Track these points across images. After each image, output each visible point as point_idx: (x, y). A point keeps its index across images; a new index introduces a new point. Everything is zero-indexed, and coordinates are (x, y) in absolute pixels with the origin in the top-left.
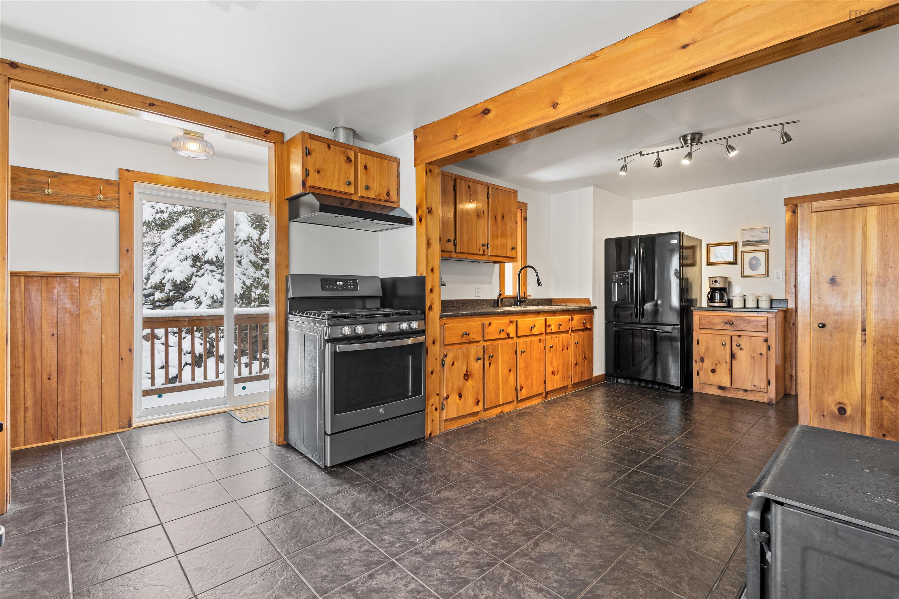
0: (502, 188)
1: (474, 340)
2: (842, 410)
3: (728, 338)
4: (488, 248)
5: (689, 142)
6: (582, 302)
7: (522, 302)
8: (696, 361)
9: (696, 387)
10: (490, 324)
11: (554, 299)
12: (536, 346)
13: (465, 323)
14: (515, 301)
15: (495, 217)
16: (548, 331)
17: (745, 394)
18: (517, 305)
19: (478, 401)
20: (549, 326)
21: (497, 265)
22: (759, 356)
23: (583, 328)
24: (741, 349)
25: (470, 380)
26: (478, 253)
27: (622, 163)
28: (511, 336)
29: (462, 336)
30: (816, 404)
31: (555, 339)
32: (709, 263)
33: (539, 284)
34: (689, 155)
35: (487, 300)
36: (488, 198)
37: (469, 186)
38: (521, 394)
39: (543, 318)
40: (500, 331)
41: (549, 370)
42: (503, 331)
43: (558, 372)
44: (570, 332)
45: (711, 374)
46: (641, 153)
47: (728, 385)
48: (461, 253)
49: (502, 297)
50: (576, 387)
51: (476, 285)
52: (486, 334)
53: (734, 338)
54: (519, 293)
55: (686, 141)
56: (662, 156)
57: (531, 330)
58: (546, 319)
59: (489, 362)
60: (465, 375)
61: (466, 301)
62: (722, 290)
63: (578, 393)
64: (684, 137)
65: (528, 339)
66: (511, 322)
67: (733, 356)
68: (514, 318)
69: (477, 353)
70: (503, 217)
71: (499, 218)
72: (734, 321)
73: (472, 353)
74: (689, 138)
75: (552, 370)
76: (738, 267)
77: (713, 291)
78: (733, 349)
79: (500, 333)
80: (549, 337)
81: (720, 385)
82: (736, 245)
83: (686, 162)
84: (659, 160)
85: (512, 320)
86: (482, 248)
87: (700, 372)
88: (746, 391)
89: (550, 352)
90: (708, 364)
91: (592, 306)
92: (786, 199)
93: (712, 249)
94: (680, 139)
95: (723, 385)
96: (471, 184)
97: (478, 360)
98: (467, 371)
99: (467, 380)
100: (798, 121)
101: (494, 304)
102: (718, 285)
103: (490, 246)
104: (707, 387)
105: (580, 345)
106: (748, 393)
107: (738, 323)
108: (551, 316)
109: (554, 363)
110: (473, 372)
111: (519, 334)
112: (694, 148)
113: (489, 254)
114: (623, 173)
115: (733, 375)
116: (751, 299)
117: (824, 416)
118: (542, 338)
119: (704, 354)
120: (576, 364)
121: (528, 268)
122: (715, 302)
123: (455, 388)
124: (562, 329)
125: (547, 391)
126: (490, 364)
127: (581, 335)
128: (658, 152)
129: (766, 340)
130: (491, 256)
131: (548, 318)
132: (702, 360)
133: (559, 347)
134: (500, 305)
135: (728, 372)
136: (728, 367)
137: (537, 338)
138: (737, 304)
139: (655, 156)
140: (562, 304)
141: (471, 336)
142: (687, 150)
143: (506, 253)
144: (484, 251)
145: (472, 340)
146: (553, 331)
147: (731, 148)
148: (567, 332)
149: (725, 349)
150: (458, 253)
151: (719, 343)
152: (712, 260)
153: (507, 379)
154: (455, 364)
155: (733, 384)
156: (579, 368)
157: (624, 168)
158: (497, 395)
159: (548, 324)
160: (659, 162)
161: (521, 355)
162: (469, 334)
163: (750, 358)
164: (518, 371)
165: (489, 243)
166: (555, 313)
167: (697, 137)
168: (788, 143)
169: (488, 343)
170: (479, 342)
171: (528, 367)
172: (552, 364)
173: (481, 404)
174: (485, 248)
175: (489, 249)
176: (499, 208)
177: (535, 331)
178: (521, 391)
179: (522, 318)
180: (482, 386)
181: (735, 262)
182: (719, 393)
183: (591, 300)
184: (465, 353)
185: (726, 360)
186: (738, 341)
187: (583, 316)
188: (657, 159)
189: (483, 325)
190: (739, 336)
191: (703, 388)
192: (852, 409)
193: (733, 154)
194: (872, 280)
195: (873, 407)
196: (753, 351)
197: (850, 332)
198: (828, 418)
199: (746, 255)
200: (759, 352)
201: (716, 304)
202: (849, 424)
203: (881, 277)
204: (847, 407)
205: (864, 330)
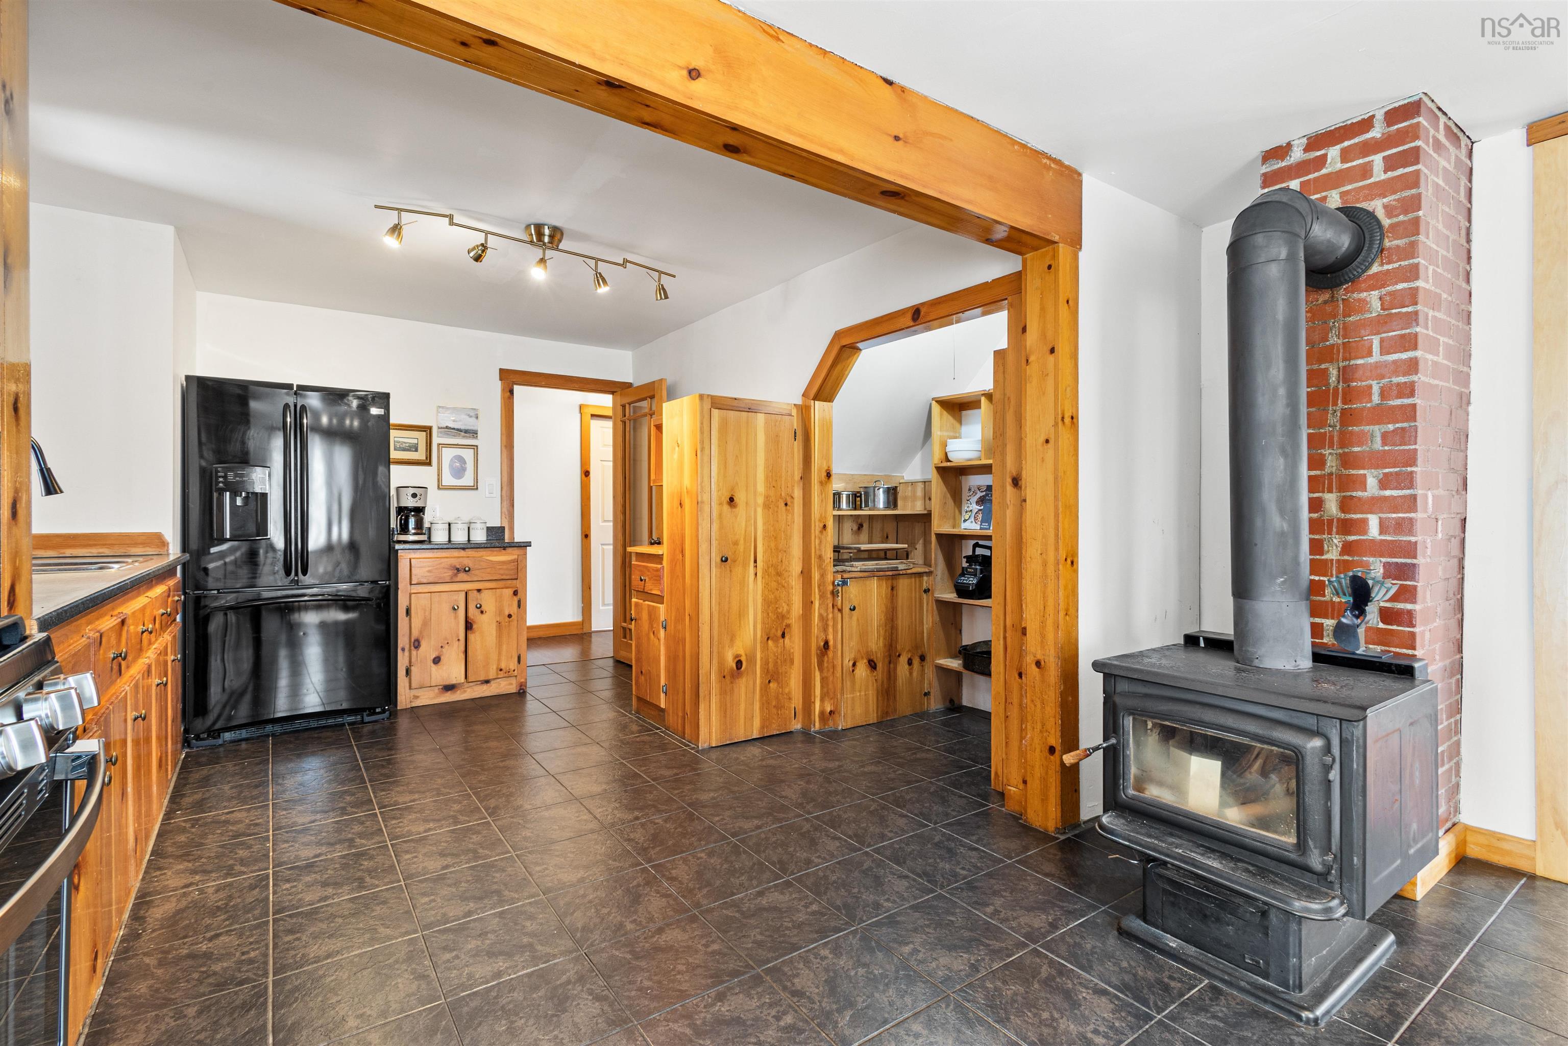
2: (739, 664)
3: (463, 595)
5: (546, 239)
8: (403, 650)
9: (404, 699)
17: (485, 687)
22: (507, 619)
24: (481, 612)
27: (391, 218)
34: (542, 261)
45: (434, 667)
46: (451, 217)
47: (461, 679)
53: (473, 596)
55: (540, 235)
56: (492, 241)
64: (539, 228)
67: (469, 626)
72: (468, 563)
74: (547, 231)
76: (433, 470)
78: (470, 614)
81: (447, 683)
82: (427, 430)
83: (538, 275)
84: (484, 247)
87: (411, 668)
88: (487, 682)
90: (427, 650)
92: (501, 370)
94: (531, 227)
95: (454, 682)
100: (674, 276)
102: (415, 503)
104: (422, 693)
106: (491, 683)
107: (477, 568)
112: (549, 253)
114: (391, 242)
115: (469, 659)
116: (460, 526)
117: (725, 677)
119: (421, 632)
128: (487, 233)
129: (515, 593)
132: (417, 644)
135: (463, 656)
136: (462, 648)
138: (439, 537)
139: (479, 238)
142: (539, 253)
147: (600, 279)
149: (456, 617)
151: (446, 608)
155: (468, 675)
157: (396, 229)
160: (483, 251)
163: (494, 625)
167: (558, 236)
168: (664, 301)
181: (428, 462)
182: (449, 697)
185: (458, 636)
186: (477, 599)
188: (482, 245)
190: (479, 591)
191: (416, 697)
192: (747, 659)
193: (603, 290)
194: (760, 500)
195: (762, 652)
196: (500, 611)
197: (745, 565)
198: (728, 678)
199: (445, 451)
200: (507, 614)
201: (411, 538)
202: (744, 679)
203: (767, 497)
204: (743, 659)
205: (755, 561)
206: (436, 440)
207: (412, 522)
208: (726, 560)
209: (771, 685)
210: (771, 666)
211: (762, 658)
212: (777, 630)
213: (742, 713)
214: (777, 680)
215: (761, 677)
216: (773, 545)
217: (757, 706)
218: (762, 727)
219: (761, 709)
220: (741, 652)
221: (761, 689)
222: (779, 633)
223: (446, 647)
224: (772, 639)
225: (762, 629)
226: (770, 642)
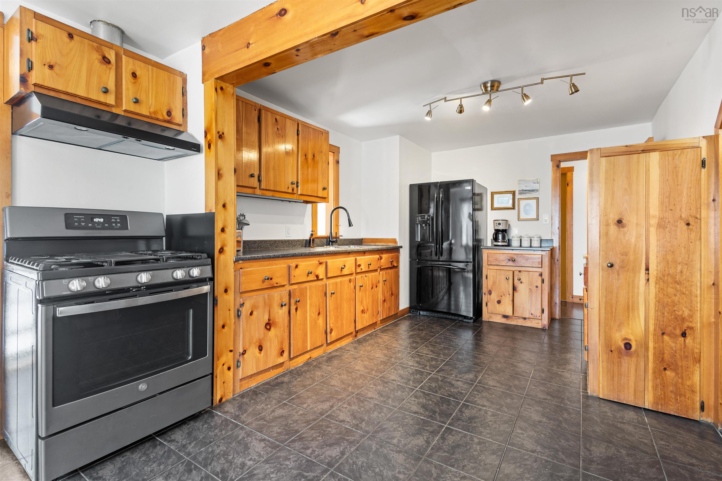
0: (313, 127)
1: (278, 285)
2: (628, 346)
3: (511, 273)
4: (297, 186)
5: (489, 89)
6: (390, 242)
7: (334, 242)
8: (485, 294)
9: (485, 317)
10: (297, 266)
11: (365, 239)
12: (346, 286)
13: (268, 266)
14: (327, 241)
15: (306, 155)
16: (358, 271)
17: (524, 321)
18: (329, 245)
19: (283, 351)
20: (359, 266)
21: (309, 206)
22: (535, 288)
23: (391, 266)
24: (521, 282)
25: (272, 329)
26: (286, 191)
27: (427, 108)
28: (320, 277)
29: (263, 281)
30: (605, 340)
31: (365, 278)
32: (493, 209)
33: (350, 225)
34: (489, 102)
35: (298, 241)
36: (298, 135)
37: (276, 119)
38: (331, 337)
39: (354, 258)
40: (309, 273)
41: (359, 308)
42: (311, 273)
43: (368, 310)
44: (379, 270)
45: (497, 305)
46: (445, 98)
47: (510, 314)
48: (266, 190)
49: (314, 237)
50: (384, 322)
51: (287, 225)
52: (292, 277)
53: (516, 273)
54: (331, 233)
55: (486, 87)
56: (465, 102)
57: (342, 271)
58: (356, 259)
59: (295, 307)
60: (267, 324)
61: (275, 241)
62: (504, 231)
63: (386, 328)
64: (485, 84)
65: (339, 280)
66: (320, 263)
67: (514, 289)
68: (323, 259)
69: (281, 298)
70: (314, 156)
71: (310, 156)
72: (515, 257)
73: (276, 299)
74: (489, 85)
75: (362, 308)
76: (515, 212)
77: (497, 232)
78: (515, 283)
79: (308, 276)
80: (359, 276)
81: (504, 314)
82: (514, 193)
83: (486, 108)
84: (461, 106)
85: (321, 261)
86: (291, 186)
87: (488, 303)
88: (525, 319)
89: (360, 291)
90: (494, 297)
91: (398, 245)
92: (552, 155)
93: (496, 196)
94: (481, 86)
95: (507, 314)
96: (278, 118)
97: (282, 306)
98: (269, 320)
99: (269, 330)
100: (584, 74)
101: (306, 244)
102: (501, 227)
103: (300, 185)
104: (493, 316)
105: (388, 283)
106: (527, 320)
107: (519, 260)
108: (361, 256)
109: (364, 302)
110: (277, 320)
111: (329, 275)
112: (493, 96)
113: (299, 193)
114: (428, 119)
115: (514, 305)
116: (526, 239)
117: (611, 351)
118: (352, 277)
119: (492, 287)
120: (384, 300)
121: (340, 209)
122: (499, 242)
123: (254, 341)
124: (371, 268)
125: (357, 329)
126: (296, 309)
127: (388, 273)
128: (461, 99)
129: (541, 275)
130: (301, 195)
131: (358, 258)
132: (490, 293)
133: (369, 286)
134: (311, 246)
135: (511, 302)
136: (511, 298)
137: (347, 278)
138: (515, 243)
139: (458, 102)
140: (371, 244)
141: (274, 281)
142: (487, 97)
143: (317, 193)
144: (293, 190)
145: (276, 285)
146: (363, 271)
147: (525, 96)
148: (376, 270)
149: (508, 283)
150: (263, 189)
151: (503, 278)
152: (496, 205)
153: (316, 323)
154: (255, 313)
155: (514, 313)
156: (387, 304)
157: (429, 113)
158: (305, 341)
159: (358, 263)
160: (461, 108)
161: (331, 296)
162: (271, 279)
163: (528, 290)
164: (328, 313)
165: (299, 181)
166: (365, 253)
167: (496, 85)
168: (576, 94)
169: (295, 287)
170: (284, 286)
171: (338, 308)
172: (362, 302)
173: (286, 354)
174: (295, 186)
175: (299, 188)
176: (309, 146)
177: (345, 272)
178: (331, 333)
179: (332, 259)
180: (287, 334)
181: (513, 208)
182: (504, 321)
183: (398, 240)
184: (267, 300)
185: (509, 292)
186: (519, 276)
187: (390, 255)
188: (460, 105)
189: (289, 267)
190: (520, 271)
191: (491, 317)
192: (637, 345)
193: (528, 102)
194: (654, 222)
195: (655, 342)
196: (531, 284)
197: (635, 271)
198: (615, 354)
199: (521, 202)
200: (536, 285)
201: (500, 244)
202: (634, 359)
203: (661, 219)
204: (633, 344)
205: (647, 269)
206: (517, 196)
207: (500, 236)
208: (612, 266)
209: (668, 373)
210: (667, 357)
211: (655, 348)
212: (675, 329)
213: (632, 384)
214: (675, 370)
215: (654, 362)
216: (670, 258)
217: (650, 385)
218: (656, 403)
219: (655, 388)
220: (631, 337)
221: (654, 372)
222: (678, 332)
223: (503, 296)
224: (669, 335)
225: (655, 324)
226: (665, 337)
